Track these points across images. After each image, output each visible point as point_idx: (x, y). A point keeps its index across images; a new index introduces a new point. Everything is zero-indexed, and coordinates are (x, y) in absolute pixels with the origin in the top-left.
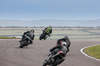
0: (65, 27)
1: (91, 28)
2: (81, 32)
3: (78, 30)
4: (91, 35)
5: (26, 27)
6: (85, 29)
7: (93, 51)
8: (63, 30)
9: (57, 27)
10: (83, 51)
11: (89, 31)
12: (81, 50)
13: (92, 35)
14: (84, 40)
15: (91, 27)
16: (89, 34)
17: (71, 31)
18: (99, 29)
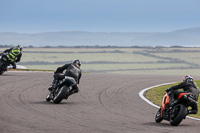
0: (109, 47)
1: (159, 49)
2: (141, 56)
3: (134, 53)
4: (159, 62)
5: (31, 47)
6: (148, 51)
8: (105, 52)
9: (92, 47)
10: (145, 95)
11: (156, 54)
12: (141, 94)
13: (163, 62)
14: (147, 73)
15: (160, 47)
16: (156, 60)
18: (175, 51)
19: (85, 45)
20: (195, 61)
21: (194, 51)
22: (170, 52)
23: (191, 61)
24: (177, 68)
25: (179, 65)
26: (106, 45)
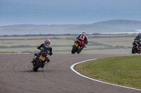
3: (67, 39)
7: (89, 67)
9: (37, 35)
10: (74, 68)
12: (72, 67)
17: (57, 40)
18: (96, 37)
19: (32, 34)
20: (110, 44)
21: (109, 37)
22: (92, 38)
23: (107, 44)
24: (97, 49)
25: (98, 47)
26: (47, 34)
